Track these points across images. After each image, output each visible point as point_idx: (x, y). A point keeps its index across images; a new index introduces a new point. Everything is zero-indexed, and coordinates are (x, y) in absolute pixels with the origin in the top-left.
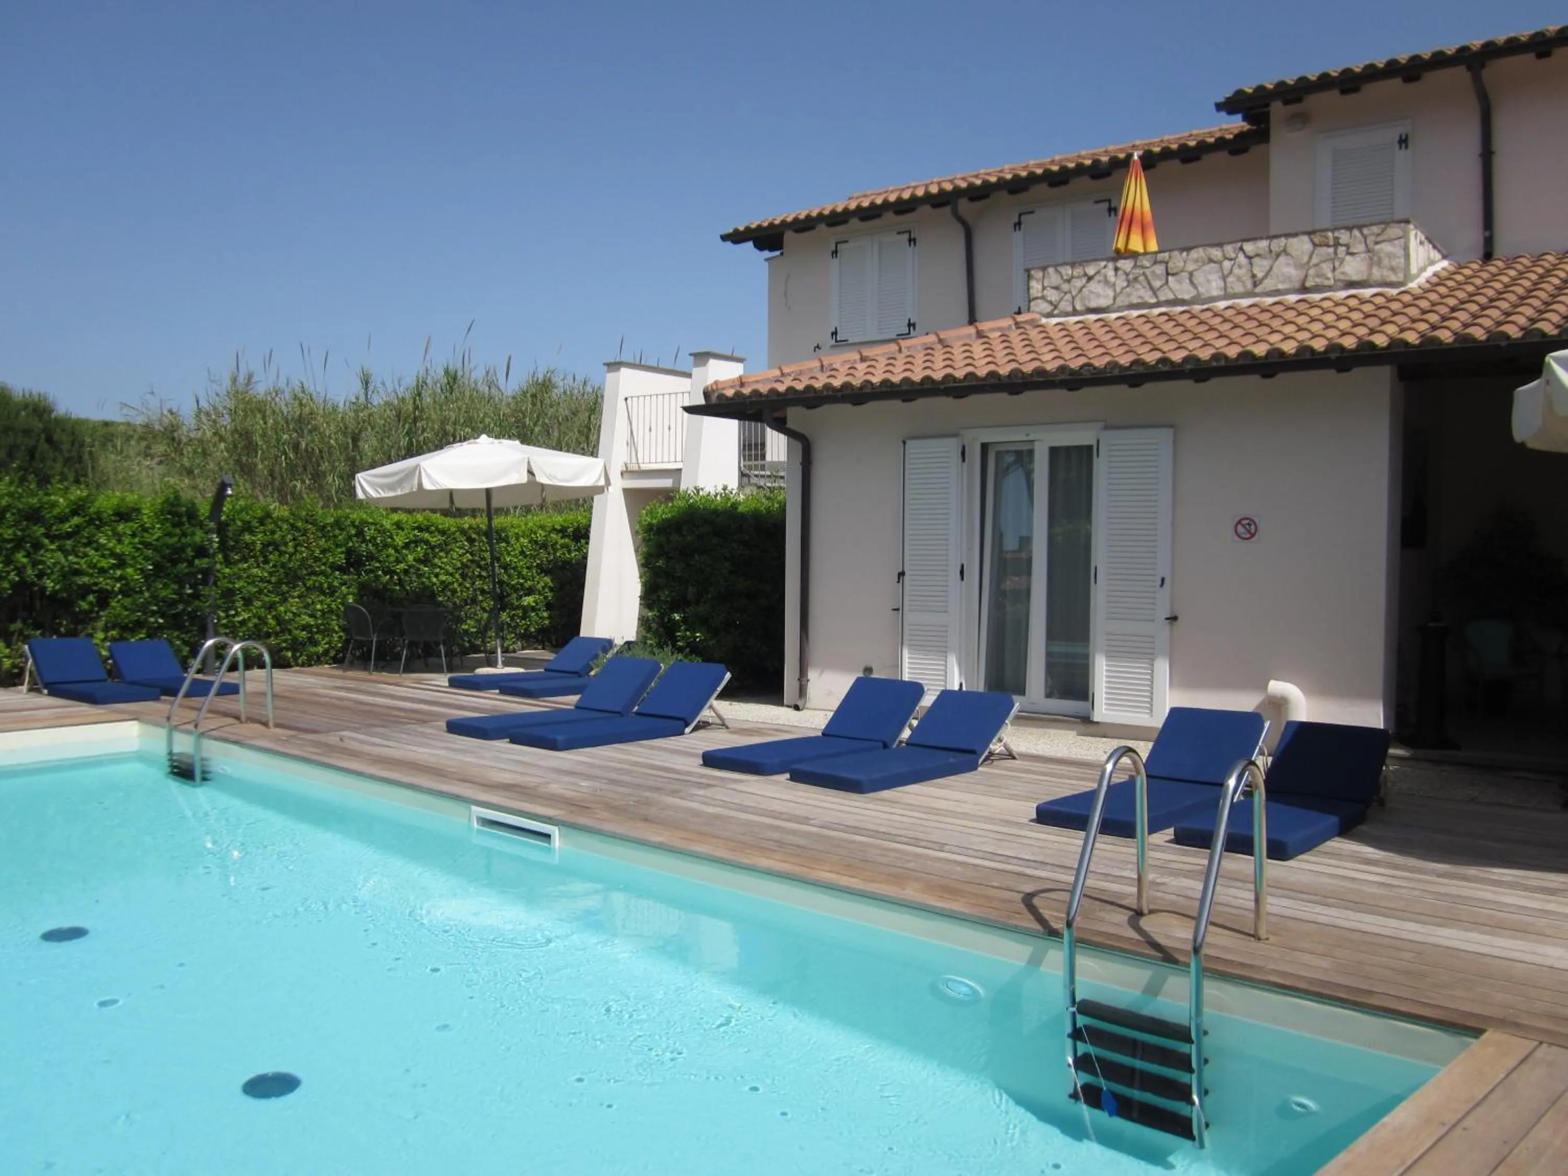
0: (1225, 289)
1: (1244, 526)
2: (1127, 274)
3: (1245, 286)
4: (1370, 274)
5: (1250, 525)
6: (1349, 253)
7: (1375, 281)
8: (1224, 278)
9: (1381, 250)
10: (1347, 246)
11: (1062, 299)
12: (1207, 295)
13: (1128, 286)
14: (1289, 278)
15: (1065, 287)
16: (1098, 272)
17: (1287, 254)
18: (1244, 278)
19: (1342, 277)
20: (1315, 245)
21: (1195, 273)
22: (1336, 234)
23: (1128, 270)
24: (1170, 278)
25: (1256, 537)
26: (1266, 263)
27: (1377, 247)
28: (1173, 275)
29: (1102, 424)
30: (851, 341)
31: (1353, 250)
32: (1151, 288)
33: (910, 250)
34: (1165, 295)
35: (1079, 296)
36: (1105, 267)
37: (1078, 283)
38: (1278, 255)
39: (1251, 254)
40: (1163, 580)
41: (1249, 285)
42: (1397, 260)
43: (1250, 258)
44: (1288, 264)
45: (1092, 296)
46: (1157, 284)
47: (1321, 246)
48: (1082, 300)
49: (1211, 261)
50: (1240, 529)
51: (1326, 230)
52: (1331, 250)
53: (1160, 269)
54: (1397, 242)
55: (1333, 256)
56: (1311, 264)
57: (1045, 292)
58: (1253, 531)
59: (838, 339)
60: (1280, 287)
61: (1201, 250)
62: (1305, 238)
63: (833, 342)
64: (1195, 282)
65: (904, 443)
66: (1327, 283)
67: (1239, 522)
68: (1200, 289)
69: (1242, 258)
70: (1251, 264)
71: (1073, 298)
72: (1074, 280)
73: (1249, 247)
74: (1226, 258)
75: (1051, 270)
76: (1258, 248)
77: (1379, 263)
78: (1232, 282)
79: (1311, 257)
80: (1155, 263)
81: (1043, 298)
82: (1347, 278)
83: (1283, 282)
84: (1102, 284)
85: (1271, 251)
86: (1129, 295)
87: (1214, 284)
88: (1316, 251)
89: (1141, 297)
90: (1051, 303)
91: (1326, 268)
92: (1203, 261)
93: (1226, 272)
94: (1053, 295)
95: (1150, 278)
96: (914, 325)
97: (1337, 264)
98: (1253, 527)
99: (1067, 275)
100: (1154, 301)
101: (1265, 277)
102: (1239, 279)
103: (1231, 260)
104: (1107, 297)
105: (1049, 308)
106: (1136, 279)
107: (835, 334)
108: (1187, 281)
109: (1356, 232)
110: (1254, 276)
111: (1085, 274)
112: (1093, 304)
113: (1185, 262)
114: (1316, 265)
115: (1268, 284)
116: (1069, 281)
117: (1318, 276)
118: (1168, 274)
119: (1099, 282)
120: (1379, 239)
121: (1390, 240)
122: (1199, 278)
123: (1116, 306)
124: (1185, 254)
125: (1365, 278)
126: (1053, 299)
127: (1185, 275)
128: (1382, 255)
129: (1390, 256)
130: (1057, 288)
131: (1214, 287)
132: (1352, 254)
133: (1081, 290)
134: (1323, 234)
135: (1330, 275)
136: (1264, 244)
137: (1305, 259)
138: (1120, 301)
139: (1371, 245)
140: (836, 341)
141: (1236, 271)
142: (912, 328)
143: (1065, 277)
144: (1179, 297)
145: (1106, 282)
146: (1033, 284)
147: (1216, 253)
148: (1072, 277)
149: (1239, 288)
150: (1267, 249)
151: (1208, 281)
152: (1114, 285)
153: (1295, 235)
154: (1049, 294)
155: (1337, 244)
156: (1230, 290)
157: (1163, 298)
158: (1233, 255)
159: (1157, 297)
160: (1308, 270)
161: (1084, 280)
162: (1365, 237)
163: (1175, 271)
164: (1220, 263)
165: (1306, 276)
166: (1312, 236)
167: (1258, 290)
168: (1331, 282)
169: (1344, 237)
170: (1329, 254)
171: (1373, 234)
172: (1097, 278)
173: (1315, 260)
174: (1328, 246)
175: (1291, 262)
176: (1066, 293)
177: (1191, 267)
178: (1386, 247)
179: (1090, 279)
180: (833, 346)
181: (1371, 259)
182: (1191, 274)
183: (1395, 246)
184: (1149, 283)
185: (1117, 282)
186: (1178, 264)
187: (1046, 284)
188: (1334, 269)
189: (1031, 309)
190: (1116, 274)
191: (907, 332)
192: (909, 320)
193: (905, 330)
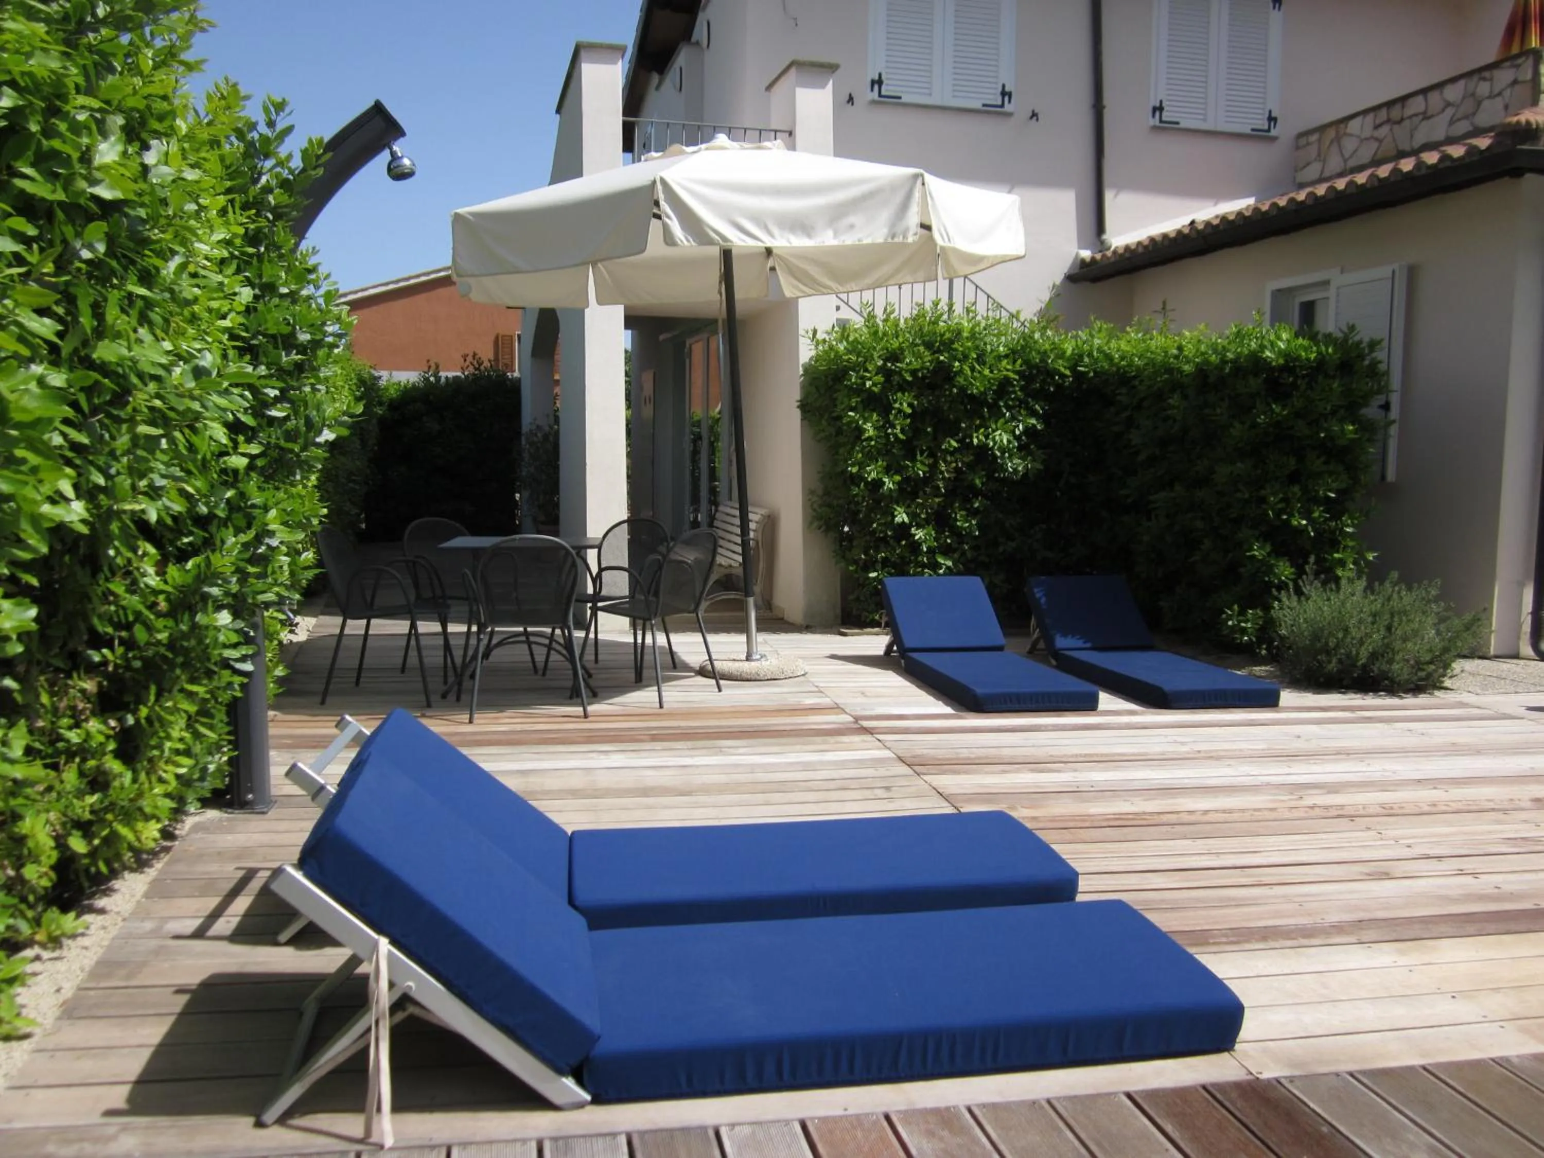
30: (905, 99)
63: (875, 95)
96: (1010, 95)
107: (878, 82)
140: (880, 95)
142: (1006, 99)
180: (873, 102)
191: (1000, 103)
192: (1004, 86)
193: (996, 100)
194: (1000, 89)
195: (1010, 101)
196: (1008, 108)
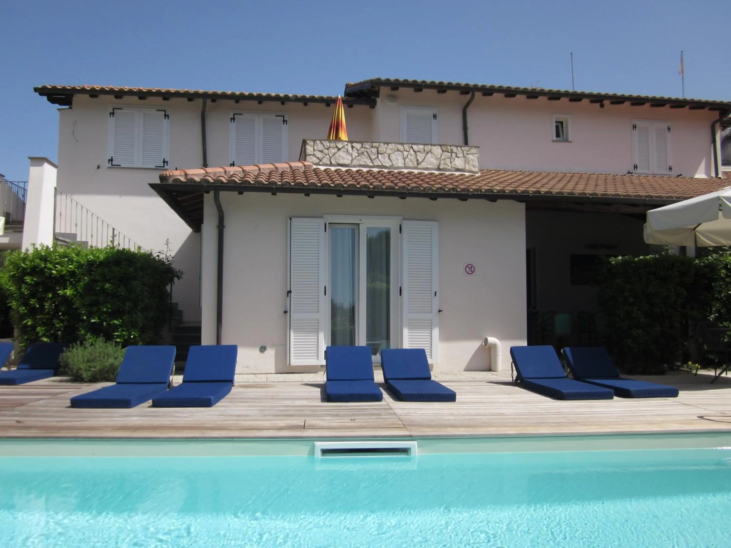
0: (405, 164)
1: (469, 268)
2: (358, 150)
3: (413, 164)
4: (465, 167)
5: (471, 267)
6: (456, 157)
7: (467, 170)
8: (404, 159)
9: (469, 157)
10: (456, 153)
11: (324, 157)
12: (396, 166)
13: (359, 156)
14: (432, 163)
15: (326, 151)
16: (343, 147)
17: (431, 153)
18: (413, 161)
19: (454, 166)
20: (443, 151)
21: (391, 155)
22: (452, 148)
23: (359, 148)
24: (379, 155)
25: (474, 273)
26: (423, 155)
27: (468, 156)
28: (381, 154)
29: (402, 217)
30: (123, 166)
31: (458, 155)
32: (370, 159)
33: (165, 121)
34: (377, 163)
35: (334, 157)
36: (347, 145)
37: (333, 151)
38: (428, 153)
39: (417, 150)
40: (436, 293)
41: (416, 164)
42: (475, 163)
43: (415, 152)
44: (432, 157)
45: (340, 158)
46: (373, 157)
47: (445, 151)
48: (335, 159)
49: (398, 150)
50: (467, 269)
51: (448, 145)
52: (450, 154)
53: (374, 150)
54: (475, 155)
55: (450, 157)
56: (442, 159)
57: (315, 152)
58: (473, 270)
59: (113, 164)
60: (429, 166)
61: (393, 144)
62: (439, 147)
63: (110, 165)
64: (391, 159)
65: (291, 219)
66: (448, 168)
67: (467, 266)
68: (393, 162)
69: (412, 151)
70: (416, 155)
71: (330, 158)
72: (330, 149)
73: (415, 147)
74: (405, 150)
75: (318, 142)
76: (419, 148)
77: (468, 163)
78: (408, 162)
79: (441, 156)
80: (372, 147)
81: (314, 155)
82: (456, 167)
83: (430, 165)
84: (345, 153)
85: (424, 150)
86: (359, 160)
87: (400, 161)
88: (443, 153)
89: (365, 162)
90: (318, 158)
91: (448, 161)
92: (395, 150)
93: (405, 156)
94: (320, 155)
95: (369, 153)
96: (167, 162)
97: (452, 160)
98: (473, 268)
99: (327, 146)
100: (372, 165)
101: (423, 161)
102: (411, 160)
103: (407, 151)
104: (348, 159)
105: (317, 161)
106: (363, 153)
107: (111, 160)
108: (388, 158)
109: (459, 148)
110: (417, 160)
111: (337, 147)
112: (341, 162)
113: (386, 149)
114: (444, 159)
115: (424, 165)
116: (328, 149)
117: (445, 164)
118: (378, 153)
119: (344, 151)
120: (468, 153)
121: (472, 154)
122: (393, 157)
123: (352, 164)
124: (386, 145)
125: (464, 168)
126: (319, 157)
127: (387, 155)
128: (470, 160)
129: (473, 160)
130: (322, 152)
131: (400, 163)
132: (458, 157)
133: (334, 154)
134: (446, 147)
135: (449, 165)
136: (422, 147)
137: (439, 157)
138: (355, 163)
139: (465, 155)
140: (112, 165)
141: (409, 157)
142: (166, 164)
143: (326, 147)
144: (384, 164)
145: (348, 151)
146: (308, 147)
147: (400, 147)
148: (330, 147)
149: (411, 165)
150: (423, 150)
151: (397, 159)
152: (352, 154)
153: (435, 145)
154: (317, 154)
155: (452, 152)
156: (407, 165)
157: (376, 164)
158: (408, 150)
159: (373, 163)
160: (441, 161)
161: (336, 150)
162: (463, 151)
163: (382, 152)
164: (403, 152)
165: (440, 163)
166: (442, 147)
167: (419, 166)
168: (450, 168)
169: (455, 149)
170: (449, 156)
171: (466, 150)
172: (343, 150)
173: (443, 157)
174: (448, 152)
175: (433, 156)
176: (326, 155)
177: (389, 152)
178: (471, 157)
179: (339, 149)
180: (109, 168)
181: (465, 160)
182: (389, 155)
183: (474, 156)
184: (369, 156)
185: (353, 153)
186: (383, 149)
187: (315, 149)
188: (451, 163)
189: (307, 160)
190: (352, 149)
191: (163, 165)
192: (164, 159)
193: (161, 165)
194: (163, 160)
195: (167, 165)
196: (166, 167)
